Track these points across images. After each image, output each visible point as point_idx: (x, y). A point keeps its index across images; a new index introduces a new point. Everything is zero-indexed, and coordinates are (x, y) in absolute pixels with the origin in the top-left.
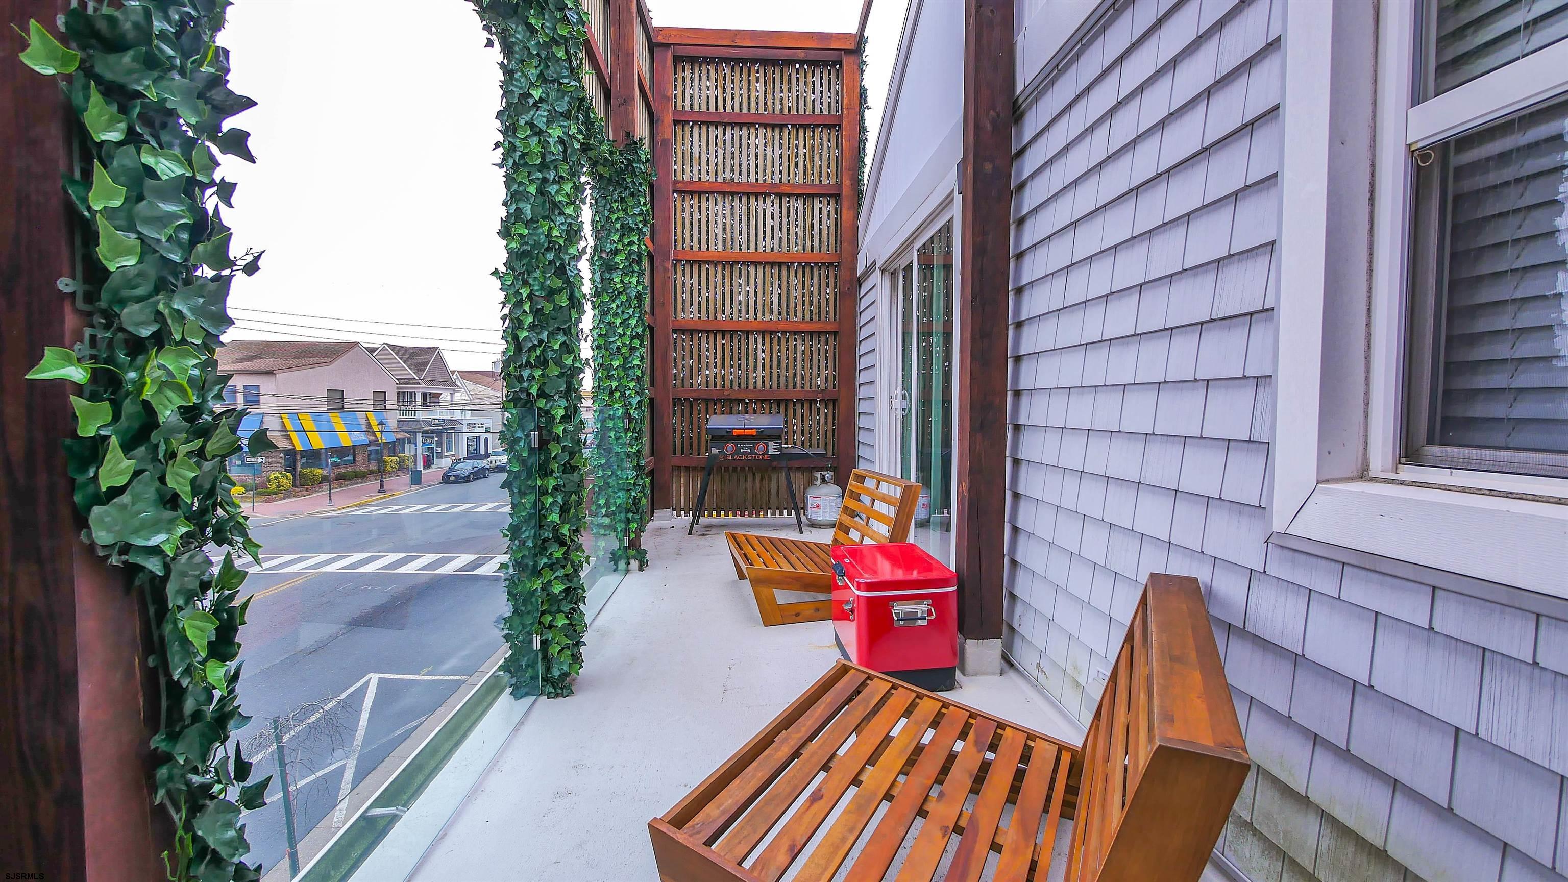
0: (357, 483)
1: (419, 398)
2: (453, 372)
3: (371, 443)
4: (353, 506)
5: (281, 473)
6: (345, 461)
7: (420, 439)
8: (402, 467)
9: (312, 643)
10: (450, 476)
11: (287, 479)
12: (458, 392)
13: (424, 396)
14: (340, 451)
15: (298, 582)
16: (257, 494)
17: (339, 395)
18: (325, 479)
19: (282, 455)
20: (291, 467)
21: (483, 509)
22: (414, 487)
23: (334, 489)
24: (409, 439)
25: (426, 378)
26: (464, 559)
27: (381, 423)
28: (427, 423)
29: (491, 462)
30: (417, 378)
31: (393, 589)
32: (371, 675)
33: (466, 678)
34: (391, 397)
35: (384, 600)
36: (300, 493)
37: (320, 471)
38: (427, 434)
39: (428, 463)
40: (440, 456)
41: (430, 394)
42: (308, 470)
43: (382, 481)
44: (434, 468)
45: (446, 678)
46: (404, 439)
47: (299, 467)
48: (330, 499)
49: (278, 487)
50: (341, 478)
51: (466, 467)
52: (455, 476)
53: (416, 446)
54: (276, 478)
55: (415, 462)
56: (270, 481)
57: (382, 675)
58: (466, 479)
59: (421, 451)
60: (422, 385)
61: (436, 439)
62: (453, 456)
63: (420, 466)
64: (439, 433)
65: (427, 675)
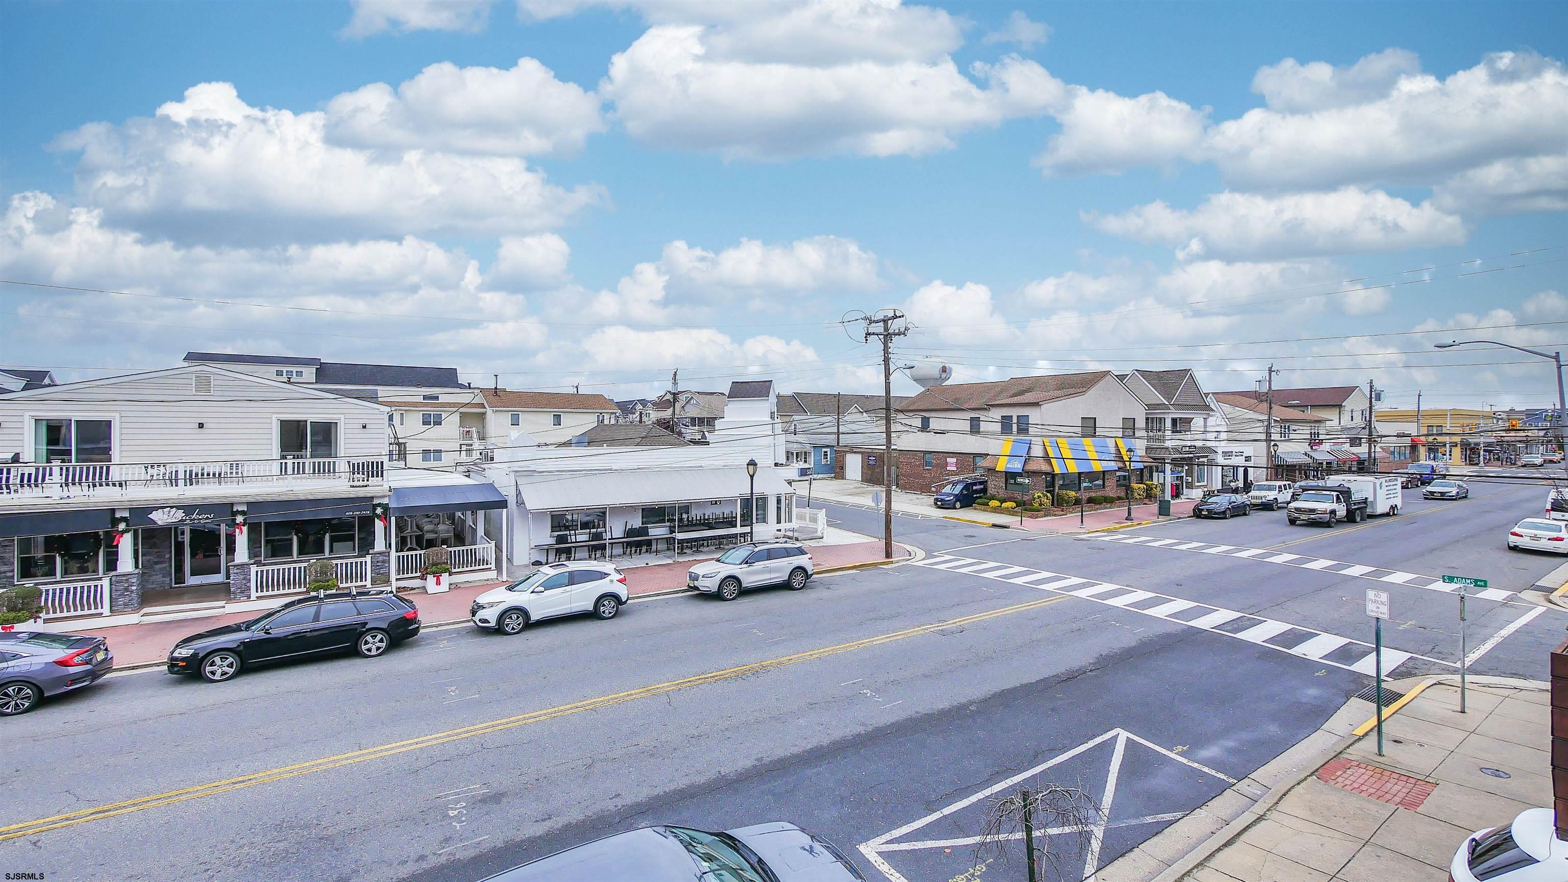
0: (1106, 508)
1: (1169, 424)
2: (1207, 395)
3: (1120, 469)
4: (1103, 531)
5: (1043, 493)
6: (1095, 485)
7: (1168, 467)
8: (1149, 495)
9: (1063, 671)
10: (1202, 510)
11: (1047, 499)
12: (1212, 416)
13: (1174, 421)
14: (1092, 476)
15: (1053, 602)
16: (1026, 510)
17: (1091, 424)
18: (1077, 502)
19: (1044, 477)
20: (1050, 486)
21: (1245, 554)
22: (1162, 518)
23: (1085, 511)
24: (1157, 467)
25: (1176, 403)
26: (1223, 615)
27: (1130, 450)
28: (1176, 450)
29: (1253, 498)
30: (1167, 403)
31: (1141, 633)
32: (1118, 730)
33: (1231, 780)
34: (1141, 423)
35: (1133, 644)
36: (1057, 513)
37: (1074, 493)
38: (1176, 463)
39: (1177, 493)
40: (1190, 486)
41: (1181, 419)
42: (1064, 492)
43: (1129, 509)
44: (1182, 499)
45: (1206, 770)
46: (1151, 467)
47: (1057, 488)
48: (1082, 522)
49: (1040, 505)
50: (1090, 501)
51: (1222, 501)
52: (1207, 510)
53: (1165, 474)
54: (1039, 497)
55: (1163, 491)
56: (1034, 499)
57: (1132, 736)
58: (1221, 515)
59: (1169, 478)
60: (1172, 409)
61: (1187, 468)
62: (1205, 486)
63: (1168, 496)
64: (1189, 462)
65: (1181, 754)
